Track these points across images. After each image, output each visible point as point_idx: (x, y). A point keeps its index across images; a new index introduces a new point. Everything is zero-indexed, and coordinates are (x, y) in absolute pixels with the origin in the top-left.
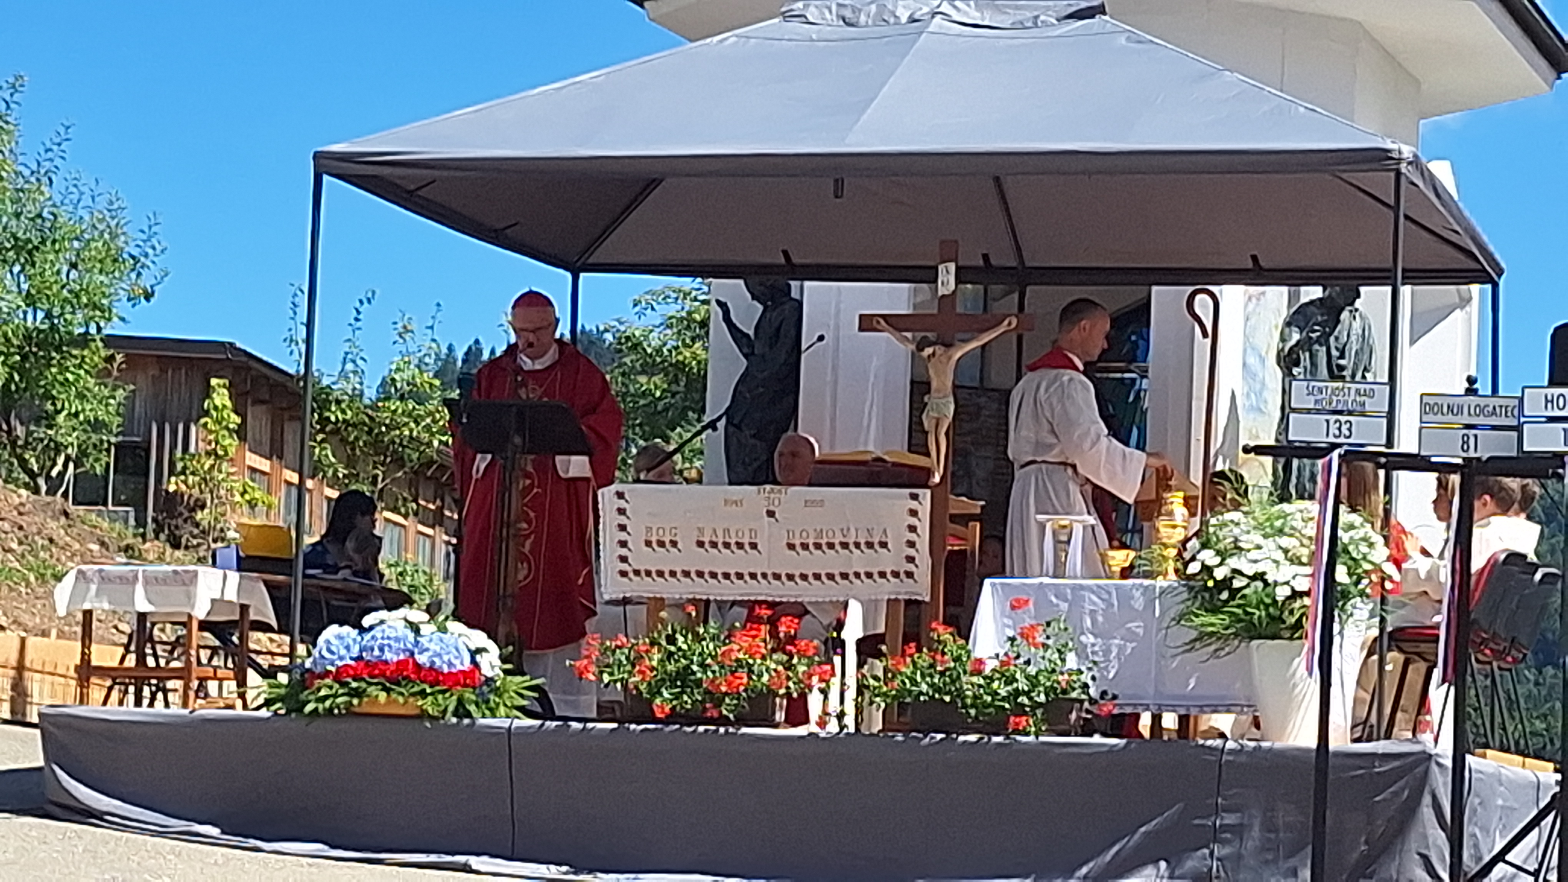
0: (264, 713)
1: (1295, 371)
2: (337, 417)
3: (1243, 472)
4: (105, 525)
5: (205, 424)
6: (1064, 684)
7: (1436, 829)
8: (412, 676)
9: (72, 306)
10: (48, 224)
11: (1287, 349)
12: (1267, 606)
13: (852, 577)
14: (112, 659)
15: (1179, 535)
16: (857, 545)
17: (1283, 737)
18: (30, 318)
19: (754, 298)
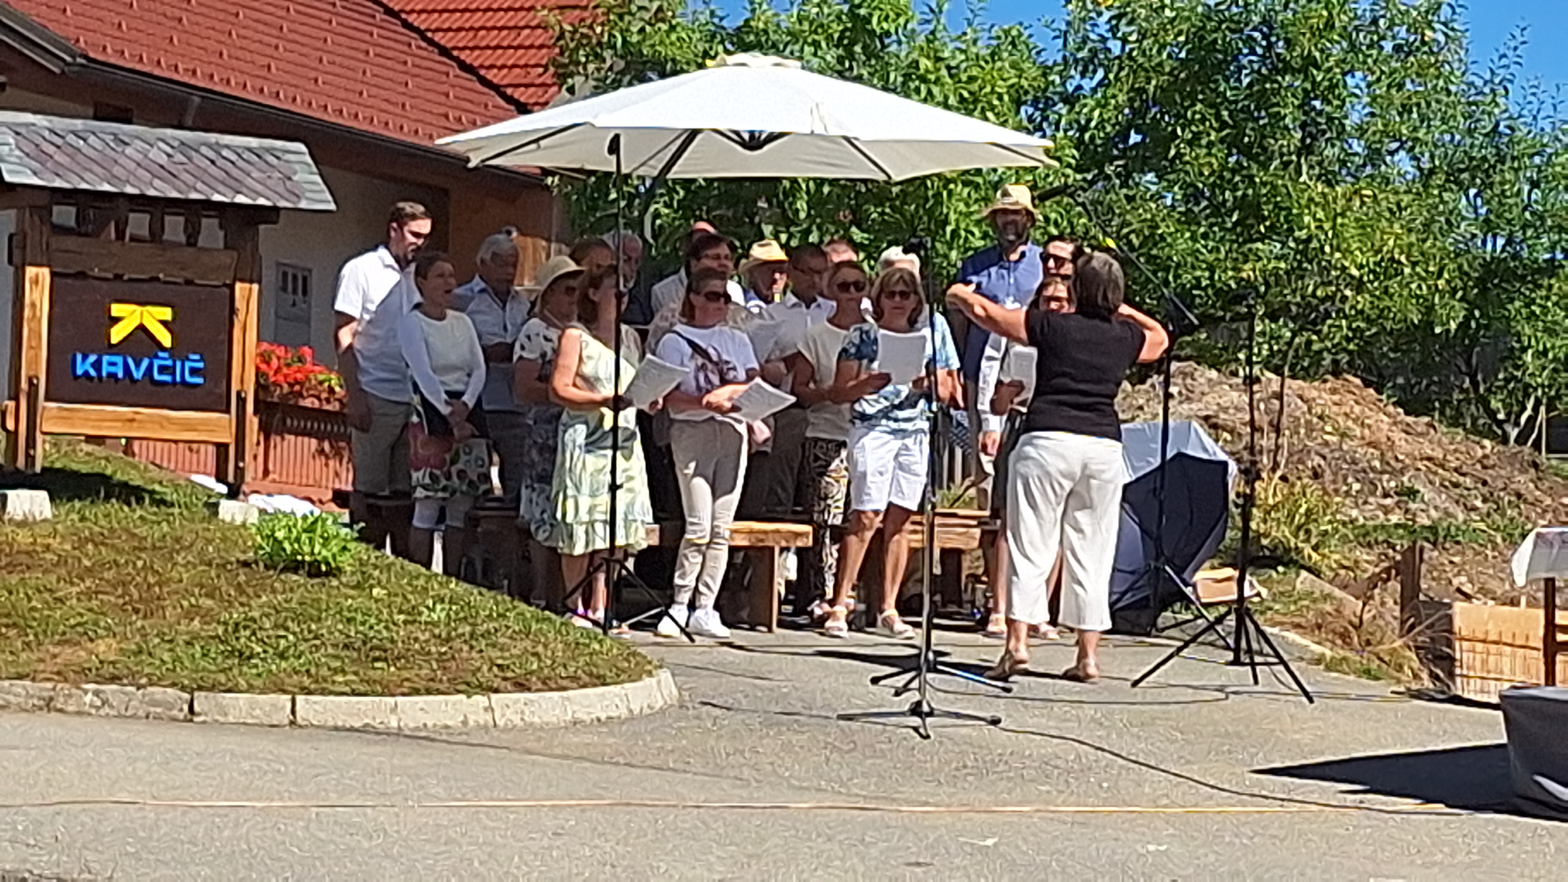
10: (1506, 140)
18: (1489, 248)
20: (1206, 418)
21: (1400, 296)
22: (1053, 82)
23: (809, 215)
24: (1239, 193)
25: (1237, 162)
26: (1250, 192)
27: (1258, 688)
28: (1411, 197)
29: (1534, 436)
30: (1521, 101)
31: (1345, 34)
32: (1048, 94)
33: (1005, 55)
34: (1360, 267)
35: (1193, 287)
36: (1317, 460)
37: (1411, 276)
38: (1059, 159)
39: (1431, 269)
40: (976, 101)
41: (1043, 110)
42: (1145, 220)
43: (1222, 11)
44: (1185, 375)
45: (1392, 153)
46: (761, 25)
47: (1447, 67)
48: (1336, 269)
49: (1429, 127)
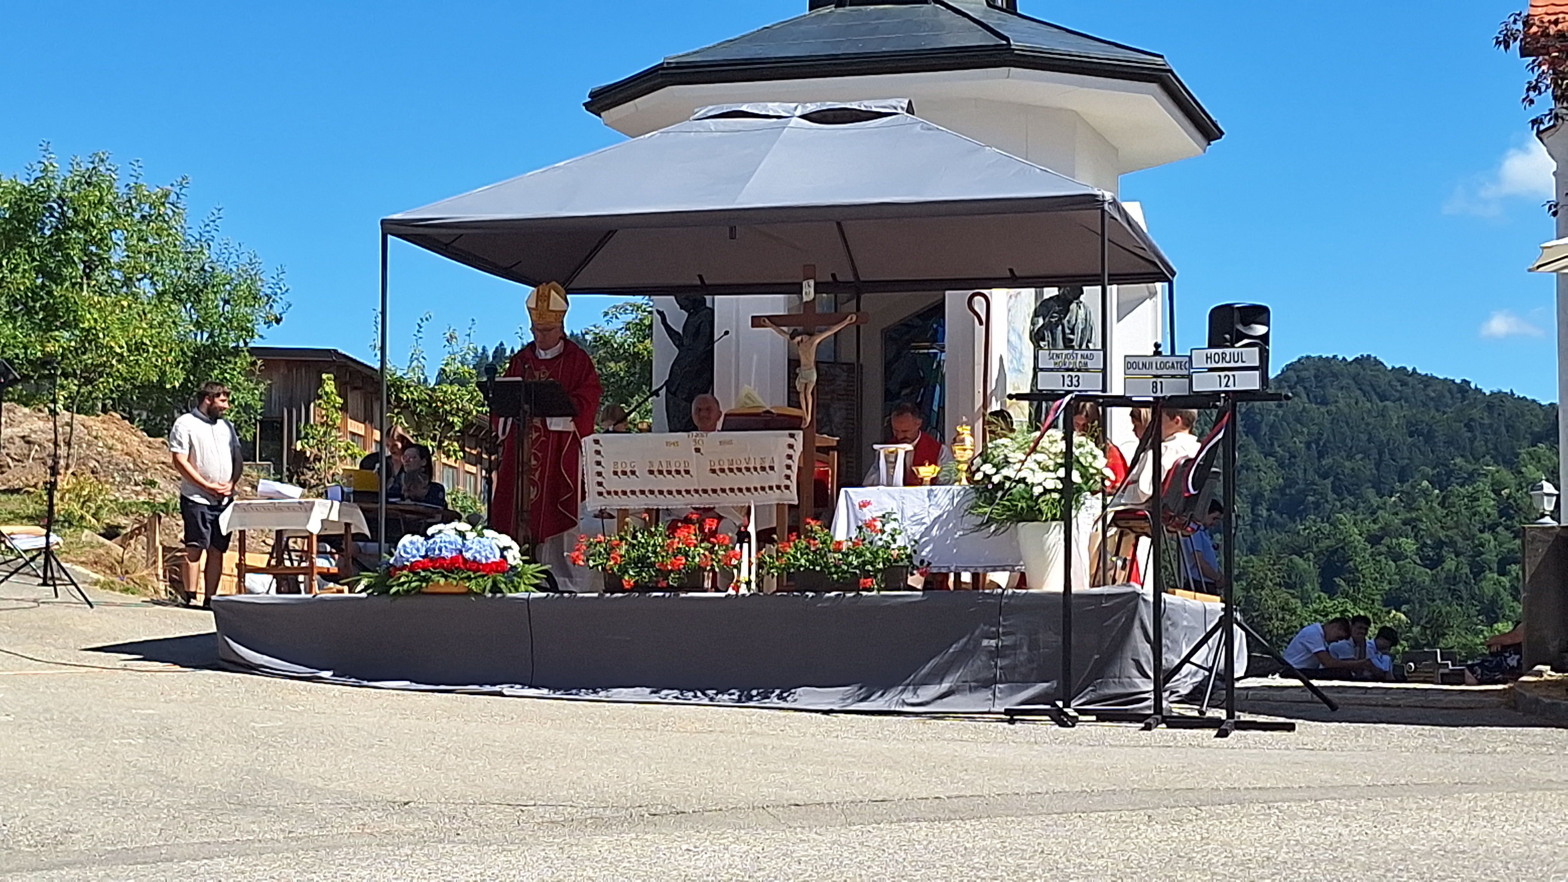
0: (364, 595)
1: (1042, 344)
2: (408, 397)
3: (1011, 412)
4: (255, 474)
5: (320, 404)
6: (895, 556)
7: (1142, 642)
8: (462, 566)
9: (227, 329)
10: (209, 275)
11: (1036, 330)
12: (1027, 499)
13: (753, 490)
14: (262, 562)
15: (969, 454)
16: (755, 469)
17: (1041, 587)
18: (199, 338)
19: (681, 308)
20: (23, 437)
21: (146, 366)
24: (44, 302)
25: (43, 282)
26: (51, 301)
27: (58, 599)
28: (151, 307)
30: (218, 252)
34: (121, 347)
35: (14, 359)
36: (94, 462)
37: (153, 352)
39: (164, 350)
43: (33, 190)
44: (9, 411)
47: (174, 230)
48: (106, 347)
49: (162, 265)
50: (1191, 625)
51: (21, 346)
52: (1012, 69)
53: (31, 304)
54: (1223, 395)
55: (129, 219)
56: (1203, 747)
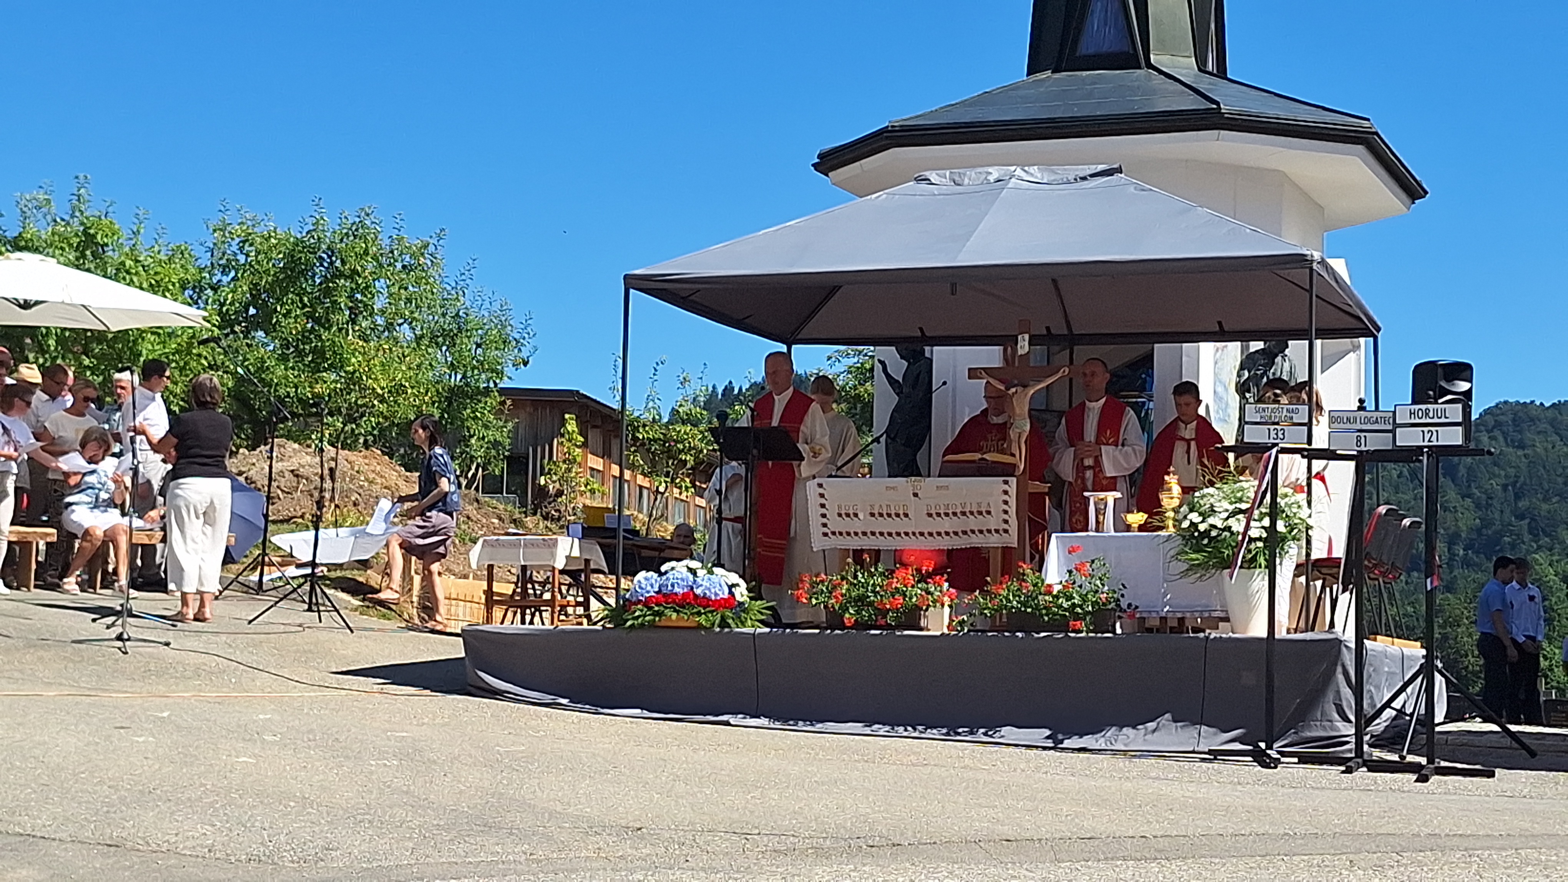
0: (600, 626)
1: (1248, 395)
2: (643, 436)
4: (501, 506)
5: (562, 443)
6: (1104, 600)
7: (1344, 687)
8: (693, 602)
9: (479, 371)
10: (463, 320)
11: (1242, 381)
12: (1233, 548)
14: (507, 591)
15: (1175, 503)
16: (972, 513)
17: (1245, 631)
18: (453, 380)
19: (902, 357)
20: (292, 471)
21: (404, 405)
22: (205, 277)
23: (56, 349)
24: (313, 345)
25: (312, 327)
26: (319, 344)
27: (321, 625)
28: (410, 350)
29: (475, 484)
30: (472, 299)
31: (375, 258)
32: (202, 284)
33: (177, 260)
34: (382, 388)
35: (286, 397)
36: (355, 496)
37: (411, 394)
38: (208, 321)
39: (421, 390)
40: (159, 286)
41: (198, 294)
42: (258, 358)
43: (305, 242)
44: (280, 446)
45: (400, 325)
46: (29, 236)
47: (432, 279)
48: (369, 389)
49: (421, 311)
50: (1392, 670)
51: (292, 385)
52: (1222, 132)
53: (302, 347)
54: (1425, 450)
55: (391, 269)
56: (1403, 792)
